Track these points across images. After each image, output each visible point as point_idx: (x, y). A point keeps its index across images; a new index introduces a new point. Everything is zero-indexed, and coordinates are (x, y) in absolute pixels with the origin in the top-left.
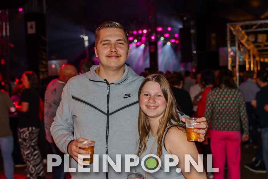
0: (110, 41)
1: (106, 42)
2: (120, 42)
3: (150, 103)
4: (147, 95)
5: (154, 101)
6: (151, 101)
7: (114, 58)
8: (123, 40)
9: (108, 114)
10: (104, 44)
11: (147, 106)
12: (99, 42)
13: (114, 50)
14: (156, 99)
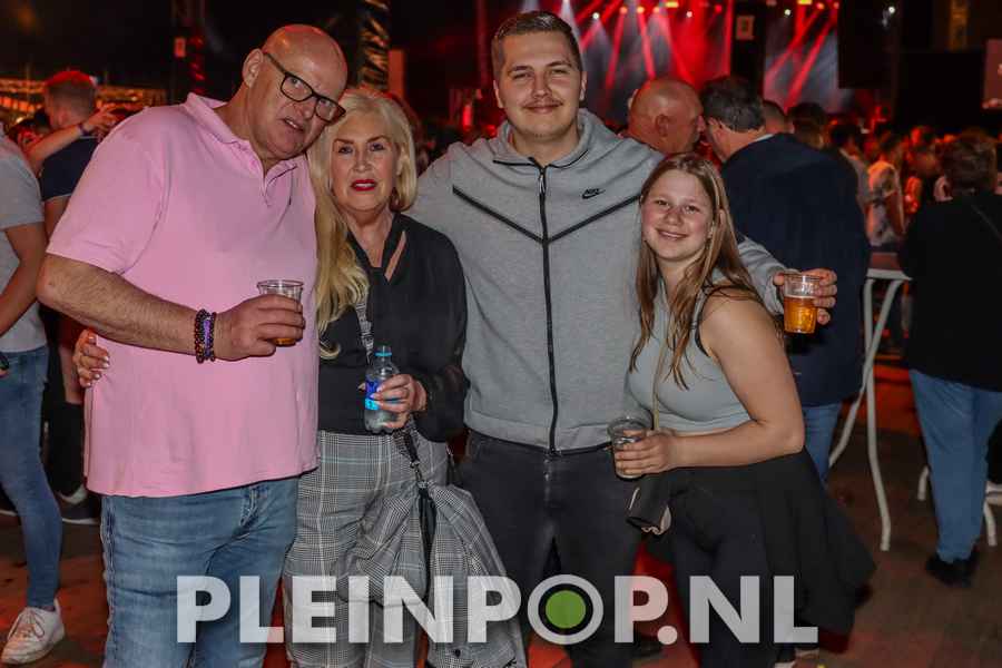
0: (531, 68)
1: (522, 72)
2: (558, 67)
3: (668, 223)
4: (663, 203)
5: (680, 220)
6: (672, 220)
7: (544, 111)
8: (564, 63)
9: (545, 241)
10: (517, 77)
11: (660, 231)
12: (504, 70)
13: (541, 92)
14: (685, 216)
